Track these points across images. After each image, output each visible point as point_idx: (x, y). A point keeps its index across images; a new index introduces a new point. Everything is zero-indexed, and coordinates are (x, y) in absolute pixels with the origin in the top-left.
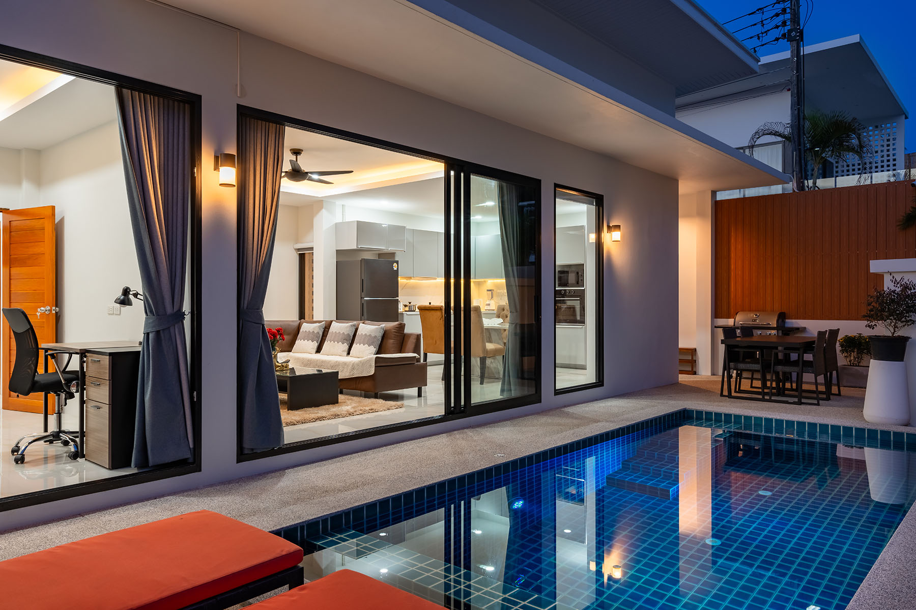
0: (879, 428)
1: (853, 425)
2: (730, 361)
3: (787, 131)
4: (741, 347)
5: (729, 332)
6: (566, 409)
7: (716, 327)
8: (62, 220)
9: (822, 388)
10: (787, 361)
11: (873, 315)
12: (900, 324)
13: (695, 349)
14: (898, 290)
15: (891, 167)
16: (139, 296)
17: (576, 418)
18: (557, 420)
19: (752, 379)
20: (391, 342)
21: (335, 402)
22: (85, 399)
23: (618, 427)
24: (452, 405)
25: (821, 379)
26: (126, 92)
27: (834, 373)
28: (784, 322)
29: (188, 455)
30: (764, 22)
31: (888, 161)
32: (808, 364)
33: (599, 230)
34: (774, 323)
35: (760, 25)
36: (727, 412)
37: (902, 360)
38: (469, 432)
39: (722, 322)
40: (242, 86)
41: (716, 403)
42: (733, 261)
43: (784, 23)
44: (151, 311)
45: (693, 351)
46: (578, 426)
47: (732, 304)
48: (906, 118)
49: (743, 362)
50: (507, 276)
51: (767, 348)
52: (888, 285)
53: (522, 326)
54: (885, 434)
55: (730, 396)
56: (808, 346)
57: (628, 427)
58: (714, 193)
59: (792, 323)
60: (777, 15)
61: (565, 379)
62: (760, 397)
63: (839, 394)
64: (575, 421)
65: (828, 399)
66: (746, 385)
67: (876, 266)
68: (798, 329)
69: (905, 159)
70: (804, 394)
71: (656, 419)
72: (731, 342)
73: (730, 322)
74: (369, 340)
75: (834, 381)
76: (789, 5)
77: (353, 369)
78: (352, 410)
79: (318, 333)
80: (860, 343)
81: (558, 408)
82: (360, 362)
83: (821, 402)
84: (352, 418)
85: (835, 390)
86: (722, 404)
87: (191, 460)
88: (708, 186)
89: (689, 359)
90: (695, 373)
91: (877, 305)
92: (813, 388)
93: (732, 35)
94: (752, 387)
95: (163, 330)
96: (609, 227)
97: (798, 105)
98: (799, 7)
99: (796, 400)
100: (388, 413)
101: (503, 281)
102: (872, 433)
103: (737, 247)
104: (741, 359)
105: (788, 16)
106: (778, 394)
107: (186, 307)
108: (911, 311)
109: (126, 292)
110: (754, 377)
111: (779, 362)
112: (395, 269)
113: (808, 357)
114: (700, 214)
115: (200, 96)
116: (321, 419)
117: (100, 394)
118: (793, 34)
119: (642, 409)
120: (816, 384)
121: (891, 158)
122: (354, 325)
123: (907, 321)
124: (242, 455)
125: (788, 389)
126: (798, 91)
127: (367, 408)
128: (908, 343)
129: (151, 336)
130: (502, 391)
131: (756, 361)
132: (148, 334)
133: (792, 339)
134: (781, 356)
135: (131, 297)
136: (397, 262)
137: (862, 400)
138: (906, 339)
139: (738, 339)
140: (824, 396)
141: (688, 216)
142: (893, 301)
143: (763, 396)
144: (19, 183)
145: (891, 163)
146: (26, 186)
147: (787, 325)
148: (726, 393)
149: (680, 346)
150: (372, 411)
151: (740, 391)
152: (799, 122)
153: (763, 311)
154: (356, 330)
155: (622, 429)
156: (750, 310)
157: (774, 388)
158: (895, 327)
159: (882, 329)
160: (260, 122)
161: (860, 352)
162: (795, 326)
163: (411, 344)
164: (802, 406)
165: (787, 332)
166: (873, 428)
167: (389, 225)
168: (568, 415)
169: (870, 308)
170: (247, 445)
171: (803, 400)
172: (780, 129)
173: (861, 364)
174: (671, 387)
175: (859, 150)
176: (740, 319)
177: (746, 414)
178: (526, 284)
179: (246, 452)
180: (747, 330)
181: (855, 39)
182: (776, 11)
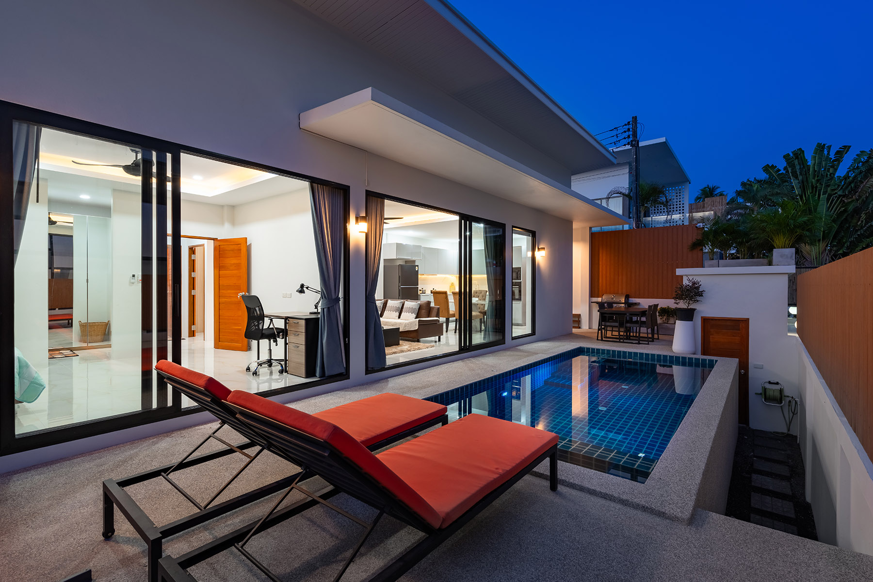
0: (681, 356)
1: (667, 354)
2: (602, 321)
3: (627, 192)
4: (607, 314)
5: (601, 305)
6: (518, 348)
7: (592, 302)
8: (250, 245)
9: (650, 336)
10: (631, 321)
11: (678, 297)
12: (691, 302)
13: (580, 315)
14: (690, 284)
15: (681, 211)
16: (309, 288)
17: (525, 352)
18: (516, 353)
19: (612, 331)
20: (423, 312)
21: (398, 344)
22: (287, 342)
23: (549, 356)
24: (463, 345)
25: (650, 330)
26: (315, 185)
27: (656, 327)
28: (628, 300)
29: (343, 371)
30: (618, 135)
31: (680, 207)
32: (644, 322)
33: (533, 250)
34: (623, 300)
35: (615, 137)
36: (603, 348)
37: (692, 321)
38: (473, 360)
39: (594, 299)
40: (368, 180)
41: (596, 344)
42: (601, 266)
43: (629, 137)
44: (325, 297)
45: (579, 316)
46: (528, 356)
47: (600, 290)
48: (690, 183)
49: (608, 322)
50: (488, 274)
51: (620, 314)
52: (685, 282)
53: (496, 301)
54: (684, 358)
55: (602, 340)
56: (643, 313)
57: (554, 356)
58: (590, 228)
59: (632, 300)
60: (625, 132)
61: (517, 331)
62: (618, 340)
63: (658, 339)
64: (526, 354)
65: (653, 341)
66: (609, 334)
67: (679, 272)
68: (636, 304)
69: (689, 207)
70: (641, 339)
71: (567, 352)
72: (603, 311)
73: (599, 300)
74: (411, 310)
75: (656, 331)
76: (631, 127)
77: (405, 326)
78: (409, 349)
79: (380, 306)
80: (668, 312)
81: (513, 347)
82: (410, 322)
83: (650, 343)
84: (409, 352)
85: (656, 336)
86: (598, 344)
87: (345, 374)
88: (587, 225)
89: (577, 320)
90: (580, 328)
91: (680, 292)
92: (646, 335)
93: (600, 142)
94: (612, 335)
95: (331, 307)
96: (538, 248)
97: (636, 181)
98: (637, 128)
99: (637, 342)
100: (427, 350)
101: (486, 276)
102: (677, 358)
103: (603, 258)
104: (607, 320)
105: (631, 133)
106: (627, 339)
107: (341, 295)
108: (697, 296)
109: (302, 286)
110: (614, 330)
111: (627, 322)
112: (417, 270)
113: (643, 319)
114: (583, 240)
115: (349, 187)
116: (395, 353)
117: (299, 340)
118: (634, 143)
119: (558, 347)
120: (647, 333)
121: (681, 206)
122: (402, 302)
123: (695, 301)
124: (368, 371)
125: (631, 336)
126: (636, 174)
127: (417, 347)
128: (695, 312)
129: (325, 310)
130: (484, 338)
131: (615, 321)
132: (324, 309)
133: (632, 309)
134: (628, 319)
135: (305, 289)
136: (418, 266)
137: (672, 342)
138: (694, 310)
139: (606, 309)
140: (650, 340)
141: (577, 241)
142: (688, 290)
143: (620, 340)
144: (222, 224)
145: (682, 208)
146: (227, 226)
147: (629, 302)
148: (600, 338)
149: (573, 313)
150: (419, 349)
151: (607, 337)
152: (637, 190)
153: (617, 294)
154: (403, 305)
155: (551, 357)
156: (610, 293)
157: (625, 336)
158: (689, 303)
159: (682, 305)
160: (374, 198)
161: (668, 316)
162: (634, 302)
163: (434, 312)
164: (641, 345)
165: (629, 305)
166: (678, 355)
167: (413, 245)
168: (520, 350)
169: (676, 293)
170: (370, 366)
171: (641, 342)
172: (624, 191)
173: (669, 323)
174: (568, 336)
175: (666, 204)
176: (605, 298)
177: (613, 349)
178: (498, 278)
179: (369, 369)
180: (610, 304)
181: (663, 140)
182: (625, 130)
